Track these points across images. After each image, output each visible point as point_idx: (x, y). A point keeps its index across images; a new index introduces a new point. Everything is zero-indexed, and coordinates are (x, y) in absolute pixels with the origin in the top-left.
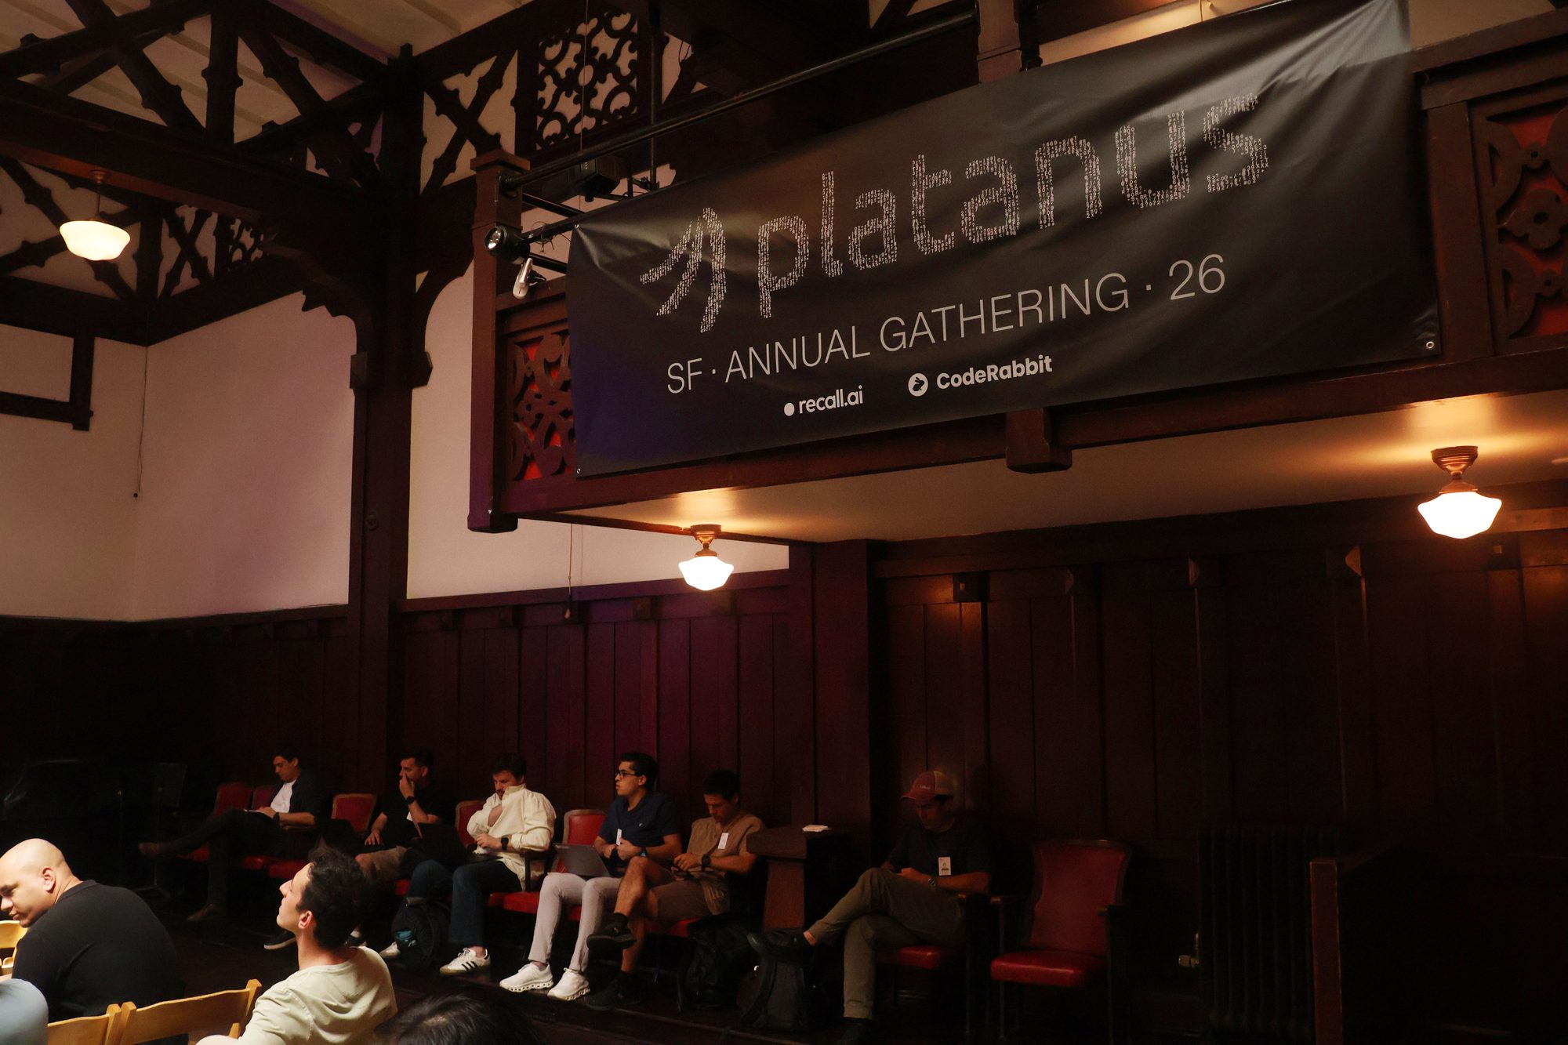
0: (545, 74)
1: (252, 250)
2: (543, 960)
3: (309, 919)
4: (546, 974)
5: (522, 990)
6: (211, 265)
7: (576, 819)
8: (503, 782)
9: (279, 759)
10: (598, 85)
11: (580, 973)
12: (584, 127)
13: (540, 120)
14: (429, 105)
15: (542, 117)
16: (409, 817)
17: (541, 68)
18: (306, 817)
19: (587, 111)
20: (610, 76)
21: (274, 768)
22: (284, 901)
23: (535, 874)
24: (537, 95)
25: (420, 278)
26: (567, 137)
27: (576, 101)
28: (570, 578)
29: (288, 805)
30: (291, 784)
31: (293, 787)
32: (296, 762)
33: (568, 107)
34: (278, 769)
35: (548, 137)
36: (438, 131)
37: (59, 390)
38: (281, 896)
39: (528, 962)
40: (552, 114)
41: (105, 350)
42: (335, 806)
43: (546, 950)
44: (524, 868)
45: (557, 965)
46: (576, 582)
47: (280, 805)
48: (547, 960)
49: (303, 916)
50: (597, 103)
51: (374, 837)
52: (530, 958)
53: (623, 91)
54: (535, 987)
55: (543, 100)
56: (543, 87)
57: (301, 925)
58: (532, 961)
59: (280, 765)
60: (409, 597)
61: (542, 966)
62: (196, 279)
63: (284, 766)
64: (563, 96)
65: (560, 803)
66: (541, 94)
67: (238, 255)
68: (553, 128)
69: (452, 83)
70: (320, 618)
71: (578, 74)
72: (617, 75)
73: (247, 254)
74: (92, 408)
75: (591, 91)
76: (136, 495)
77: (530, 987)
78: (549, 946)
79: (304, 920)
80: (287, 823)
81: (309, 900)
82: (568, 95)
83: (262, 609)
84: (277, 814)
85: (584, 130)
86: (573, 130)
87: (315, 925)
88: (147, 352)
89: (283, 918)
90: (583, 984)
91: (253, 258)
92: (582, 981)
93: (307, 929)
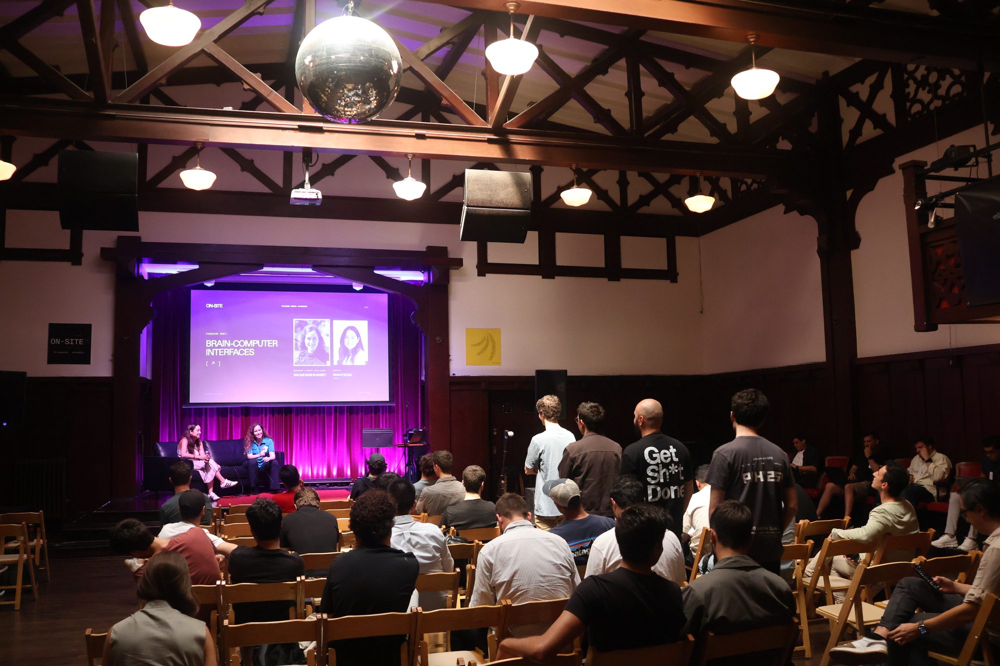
0: (908, 79)
1: (752, 184)
2: (953, 533)
3: (886, 485)
4: (954, 540)
5: (942, 547)
6: (730, 194)
7: (962, 467)
8: (920, 447)
9: (796, 440)
10: (941, 82)
11: (974, 539)
12: (935, 106)
13: (908, 104)
14: (842, 102)
15: (909, 102)
16: (869, 467)
17: (906, 76)
18: (812, 468)
19: (936, 97)
20: (948, 76)
21: (793, 444)
22: (874, 479)
23: (942, 494)
24: (905, 91)
25: (849, 193)
26: (925, 112)
27: (929, 92)
28: (950, 344)
29: (802, 462)
30: (803, 452)
31: (804, 453)
32: (804, 442)
33: (925, 96)
34: (795, 445)
35: (914, 113)
36: (850, 116)
37: (662, 264)
38: (873, 477)
39: (945, 534)
40: (915, 101)
41: (681, 242)
42: (826, 462)
43: (954, 528)
44: (936, 491)
45: (960, 536)
46: (955, 345)
47: (798, 462)
48: (955, 534)
49: (883, 484)
50: (942, 92)
51: (852, 476)
52: (945, 532)
53: (957, 84)
54: (949, 546)
55: (909, 94)
56: (908, 86)
57: (883, 487)
58: (947, 534)
59: (797, 443)
60: (859, 356)
61: (952, 536)
62: (722, 202)
63: (798, 444)
64: (921, 89)
65: (953, 458)
66: (907, 90)
67: (744, 187)
68: (917, 108)
69: (854, 88)
70: (811, 369)
71: (928, 78)
72: (952, 75)
73: (749, 187)
74: (678, 271)
75: (937, 86)
76: (702, 312)
77: (946, 546)
78: (956, 527)
79: (884, 485)
80: (803, 471)
81: (886, 478)
82: (924, 89)
83: (777, 366)
84: (797, 466)
85: (936, 107)
86: (929, 108)
87: (888, 487)
88: (699, 240)
89: (874, 484)
90: (975, 545)
91: (752, 188)
92: (975, 544)
93: (885, 489)
